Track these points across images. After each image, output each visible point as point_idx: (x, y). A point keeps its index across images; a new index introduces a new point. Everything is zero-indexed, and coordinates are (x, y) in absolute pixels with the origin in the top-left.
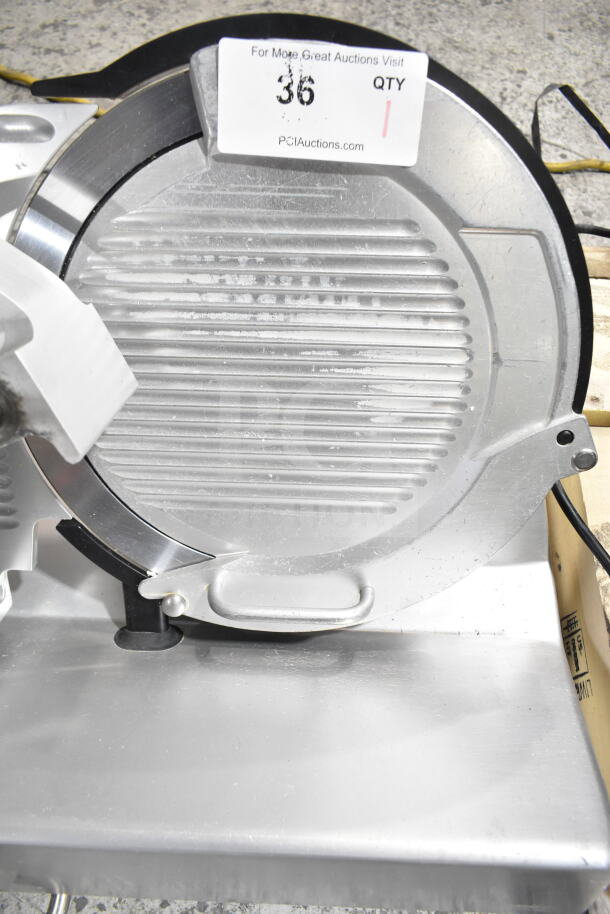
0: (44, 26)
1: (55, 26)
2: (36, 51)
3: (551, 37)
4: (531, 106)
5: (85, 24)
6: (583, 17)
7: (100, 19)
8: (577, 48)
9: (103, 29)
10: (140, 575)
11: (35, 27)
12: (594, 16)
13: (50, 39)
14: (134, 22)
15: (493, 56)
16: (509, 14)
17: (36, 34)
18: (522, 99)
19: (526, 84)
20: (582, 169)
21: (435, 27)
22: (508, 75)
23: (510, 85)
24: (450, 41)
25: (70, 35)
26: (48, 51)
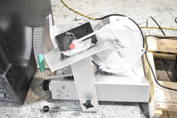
0: (80, 6)
1: (81, 6)
2: (79, 9)
3: (150, 11)
4: (147, 20)
5: (85, 6)
6: (154, 9)
7: (87, 5)
8: (153, 13)
9: (88, 7)
10: (99, 66)
11: (78, 6)
12: (156, 9)
13: (80, 7)
14: (92, 6)
15: (142, 13)
16: (144, 8)
17: (79, 7)
18: (145, 19)
19: (146, 17)
20: (153, 28)
21: (134, 9)
22: (143, 15)
23: (144, 17)
24: (136, 11)
25: (83, 7)
26: (80, 9)
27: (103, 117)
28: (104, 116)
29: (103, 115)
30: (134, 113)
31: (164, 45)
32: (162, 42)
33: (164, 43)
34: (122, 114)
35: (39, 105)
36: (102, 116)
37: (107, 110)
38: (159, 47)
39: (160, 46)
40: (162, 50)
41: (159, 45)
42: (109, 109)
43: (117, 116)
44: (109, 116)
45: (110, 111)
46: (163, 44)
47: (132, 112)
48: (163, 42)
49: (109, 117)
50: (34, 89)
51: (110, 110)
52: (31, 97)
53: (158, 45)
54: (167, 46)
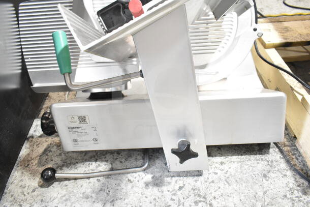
27: (200, 201)
28: (201, 199)
29: (199, 195)
30: (269, 178)
31: (291, 31)
32: (286, 28)
33: (291, 28)
34: (244, 184)
35: (42, 201)
36: (198, 199)
37: (206, 182)
38: (283, 35)
39: (285, 34)
40: (292, 39)
41: (283, 33)
42: (210, 180)
43: (232, 192)
44: (213, 195)
45: (212, 184)
46: (289, 29)
47: (265, 176)
48: (289, 27)
49: (215, 198)
50: (28, 165)
51: (213, 182)
52: (20, 184)
53: (280, 33)
54: (300, 32)
